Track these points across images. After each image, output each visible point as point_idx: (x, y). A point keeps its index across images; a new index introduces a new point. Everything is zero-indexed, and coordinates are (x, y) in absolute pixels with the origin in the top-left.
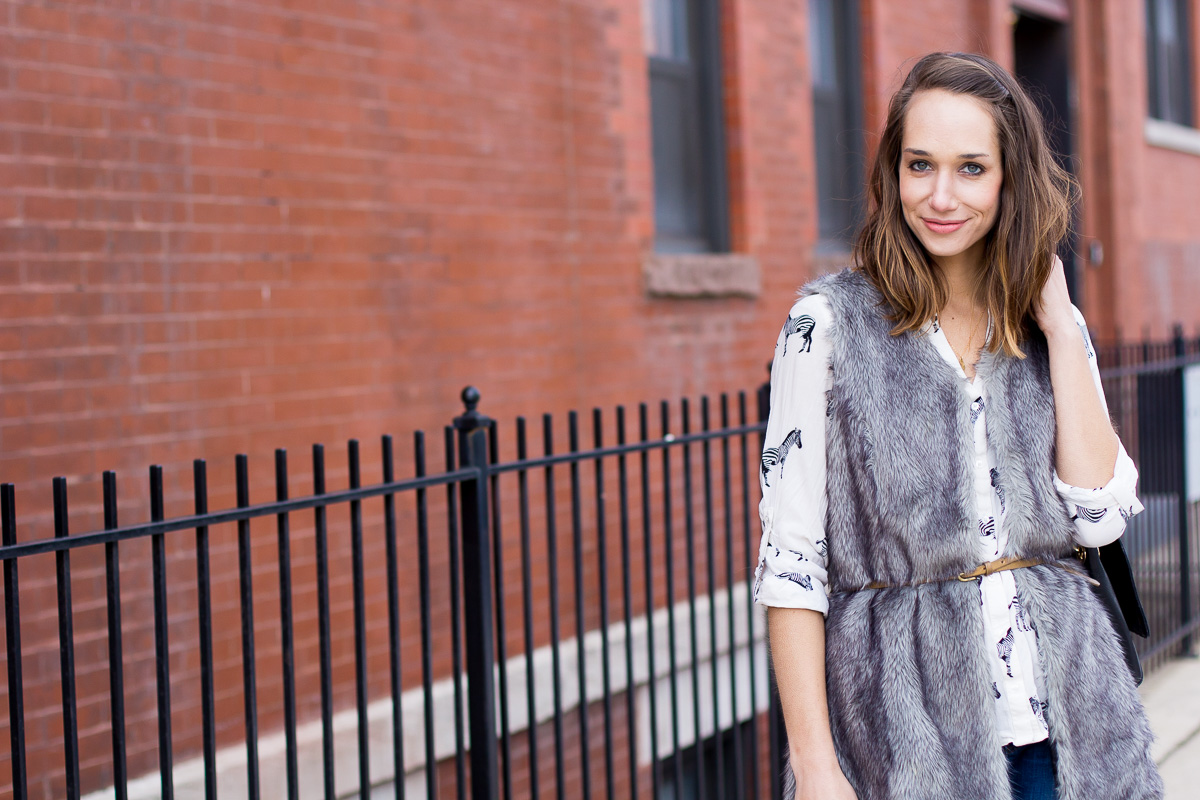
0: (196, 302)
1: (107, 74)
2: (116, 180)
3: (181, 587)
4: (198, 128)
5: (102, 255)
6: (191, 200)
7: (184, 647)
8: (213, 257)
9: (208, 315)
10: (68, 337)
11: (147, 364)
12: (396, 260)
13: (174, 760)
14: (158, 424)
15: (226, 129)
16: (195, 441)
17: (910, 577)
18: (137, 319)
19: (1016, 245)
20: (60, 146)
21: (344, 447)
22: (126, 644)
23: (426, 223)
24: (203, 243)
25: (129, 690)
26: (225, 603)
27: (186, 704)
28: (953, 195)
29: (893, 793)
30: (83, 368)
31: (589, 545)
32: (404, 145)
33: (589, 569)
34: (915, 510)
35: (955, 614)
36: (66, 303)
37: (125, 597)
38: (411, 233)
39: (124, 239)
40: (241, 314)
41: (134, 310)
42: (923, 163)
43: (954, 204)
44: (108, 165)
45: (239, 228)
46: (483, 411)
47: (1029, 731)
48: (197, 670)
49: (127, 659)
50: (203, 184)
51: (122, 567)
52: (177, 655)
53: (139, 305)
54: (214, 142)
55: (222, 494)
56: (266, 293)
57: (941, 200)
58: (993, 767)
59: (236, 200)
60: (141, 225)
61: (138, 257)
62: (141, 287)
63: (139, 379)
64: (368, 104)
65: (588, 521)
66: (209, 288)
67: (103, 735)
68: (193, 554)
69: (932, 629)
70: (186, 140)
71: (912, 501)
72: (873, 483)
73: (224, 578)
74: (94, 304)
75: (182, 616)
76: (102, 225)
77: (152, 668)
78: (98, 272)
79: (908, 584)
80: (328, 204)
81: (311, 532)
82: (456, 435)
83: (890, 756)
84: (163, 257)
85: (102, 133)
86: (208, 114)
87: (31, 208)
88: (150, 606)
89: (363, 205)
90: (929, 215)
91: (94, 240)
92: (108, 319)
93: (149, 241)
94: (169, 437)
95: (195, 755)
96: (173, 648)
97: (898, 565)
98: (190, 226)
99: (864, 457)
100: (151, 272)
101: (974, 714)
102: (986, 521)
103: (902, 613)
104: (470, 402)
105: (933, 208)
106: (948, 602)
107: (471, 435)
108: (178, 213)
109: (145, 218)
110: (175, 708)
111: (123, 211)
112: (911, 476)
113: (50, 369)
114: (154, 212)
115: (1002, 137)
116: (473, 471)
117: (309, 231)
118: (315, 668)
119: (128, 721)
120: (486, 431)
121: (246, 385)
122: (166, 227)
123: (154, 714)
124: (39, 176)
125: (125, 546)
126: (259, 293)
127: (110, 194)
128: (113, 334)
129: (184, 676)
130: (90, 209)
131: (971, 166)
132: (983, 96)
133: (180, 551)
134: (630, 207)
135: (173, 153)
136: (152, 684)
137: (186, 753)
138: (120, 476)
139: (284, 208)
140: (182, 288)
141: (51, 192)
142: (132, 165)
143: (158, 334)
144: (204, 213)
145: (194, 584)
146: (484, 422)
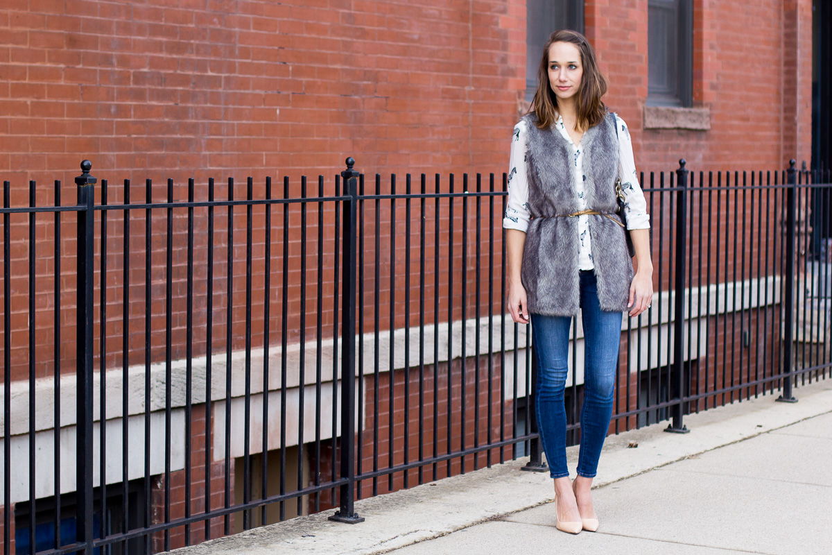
0: (238, 115)
2: (198, 50)
4: (244, 24)
5: (189, 88)
6: (238, 61)
8: (249, 91)
9: (245, 122)
10: (169, 129)
11: (210, 145)
13: (213, 351)
15: (258, 24)
17: (554, 214)
18: (206, 122)
19: (585, 93)
20: (169, 32)
23: (376, 78)
24: (244, 84)
28: (567, 77)
29: (539, 285)
30: (176, 144)
31: (471, 268)
32: (364, 34)
33: (470, 282)
34: (555, 191)
35: (568, 227)
36: (169, 112)
38: (366, 83)
39: (201, 80)
40: (264, 122)
41: (204, 117)
42: (555, 66)
43: (566, 79)
44: (194, 42)
45: (264, 77)
47: (587, 265)
50: (245, 53)
52: (217, 297)
53: (207, 114)
54: (252, 31)
56: (278, 111)
57: (562, 78)
58: (575, 280)
59: (263, 62)
60: (210, 73)
61: (208, 90)
62: (209, 105)
63: (205, 153)
64: (343, 11)
65: (471, 254)
66: (246, 107)
69: (560, 230)
70: (236, 30)
71: (553, 187)
72: (541, 182)
74: (184, 113)
76: (190, 72)
77: (205, 302)
78: (186, 97)
79: (554, 216)
80: (316, 65)
82: (341, 179)
83: (539, 273)
84: (221, 90)
85: (192, 25)
86: (250, 16)
87: (153, 63)
89: (337, 66)
90: (559, 84)
91: (185, 80)
92: (191, 120)
93: (215, 82)
97: (551, 210)
98: (237, 75)
99: (537, 174)
100: (215, 98)
101: (571, 261)
102: (580, 193)
103: (550, 226)
104: (350, 165)
105: (560, 81)
106: (567, 223)
107: (349, 180)
108: (231, 68)
109: (213, 70)
111: (201, 66)
112: (553, 180)
113: (159, 144)
114: (217, 67)
115: (582, 56)
116: (350, 197)
117: (304, 79)
120: (358, 179)
121: (264, 160)
122: (224, 75)
124: (158, 47)
126: (274, 111)
127: (194, 57)
128: (193, 128)
130: (184, 64)
131: (571, 66)
132: (575, 43)
134: (512, 72)
135: (230, 36)
139: (291, 67)
140: (231, 107)
141: (164, 55)
142: (207, 42)
143: (217, 130)
144: (245, 68)
146: (356, 175)
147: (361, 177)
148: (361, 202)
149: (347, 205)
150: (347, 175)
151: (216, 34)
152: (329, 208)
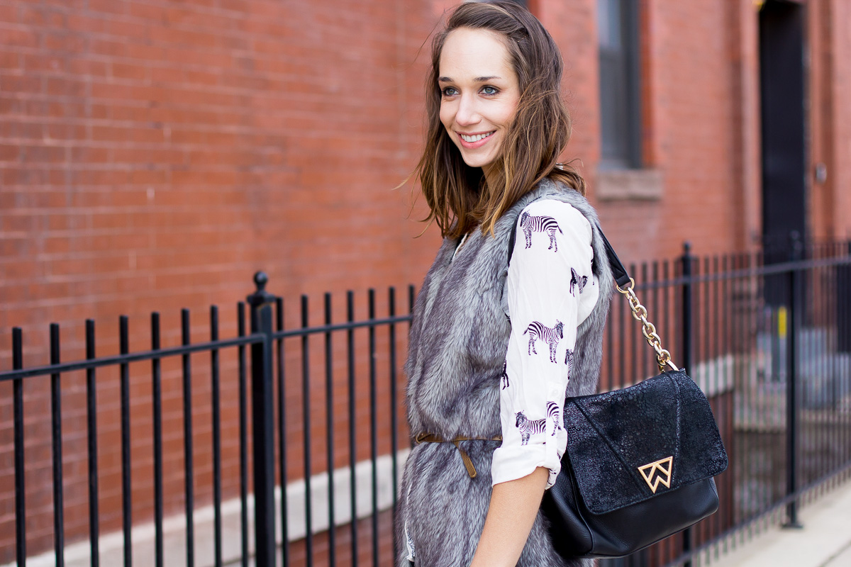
0: (93, 200)
1: (24, 28)
2: (29, 108)
3: (73, 414)
4: (98, 69)
5: (16, 164)
6: (90, 123)
7: (75, 458)
8: (108, 166)
9: (103, 210)
11: (51, 246)
12: (258, 171)
13: (66, 543)
14: (60, 291)
15: (120, 71)
16: (89, 305)
18: (44, 212)
21: (207, 310)
22: (27, 456)
23: (283, 143)
24: (100, 156)
25: (29, 490)
26: (108, 426)
27: (76, 501)
32: (267, 85)
37: (28, 421)
38: (271, 151)
39: (34, 153)
40: (130, 209)
41: (42, 204)
42: (452, 89)
44: (22, 96)
45: (129, 145)
46: (271, 290)
48: (86, 475)
49: (28, 467)
50: (100, 112)
51: (26, 398)
52: (70, 465)
53: (44, 201)
54: (110, 80)
55: (107, 344)
56: (151, 193)
59: (127, 124)
60: (48, 141)
61: (46, 166)
62: (48, 188)
63: (44, 257)
64: (238, 53)
66: (104, 189)
67: (8, 524)
68: (84, 389)
70: (87, 78)
73: (108, 407)
74: (9, 200)
75: (74, 435)
76: (16, 141)
78: (12, 176)
80: (204, 128)
81: (179, 373)
82: (247, 308)
84: (66, 165)
85: (18, 72)
86: (107, 60)
88: (49, 427)
89: (232, 129)
91: (9, 152)
92: (20, 211)
93: (56, 154)
94: (69, 301)
95: (83, 539)
96: (66, 459)
98: (89, 143)
100: (56, 177)
104: (260, 283)
107: (260, 309)
108: (80, 133)
109: (53, 136)
110: (67, 504)
111: (35, 131)
114: (59, 132)
116: (262, 336)
117: (187, 148)
118: (180, 475)
119: (29, 513)
120: (273, 306)
121: (132, 262)
122: (69, 144)
123: (50, 508)
125: (28, 382)
126: (145, 193)
127: (23, 118)
128: (25, 223)
129: (75, 480)
133: (73, 386)
135: (77, 88)
136: (49, 485)
137: (75, 537)
138: (25, 329)
139: (167, 131)
140: (81, 189)
142: (43, 96)
143: (62, 223)
144: (100, 133)
145: (84, 411)
146: (271, 299)
147: (279, 302)
148: (280, 343)
149: (258, 349)
150: (256, 300)
151: (56, 85)
152: (229, 360)
